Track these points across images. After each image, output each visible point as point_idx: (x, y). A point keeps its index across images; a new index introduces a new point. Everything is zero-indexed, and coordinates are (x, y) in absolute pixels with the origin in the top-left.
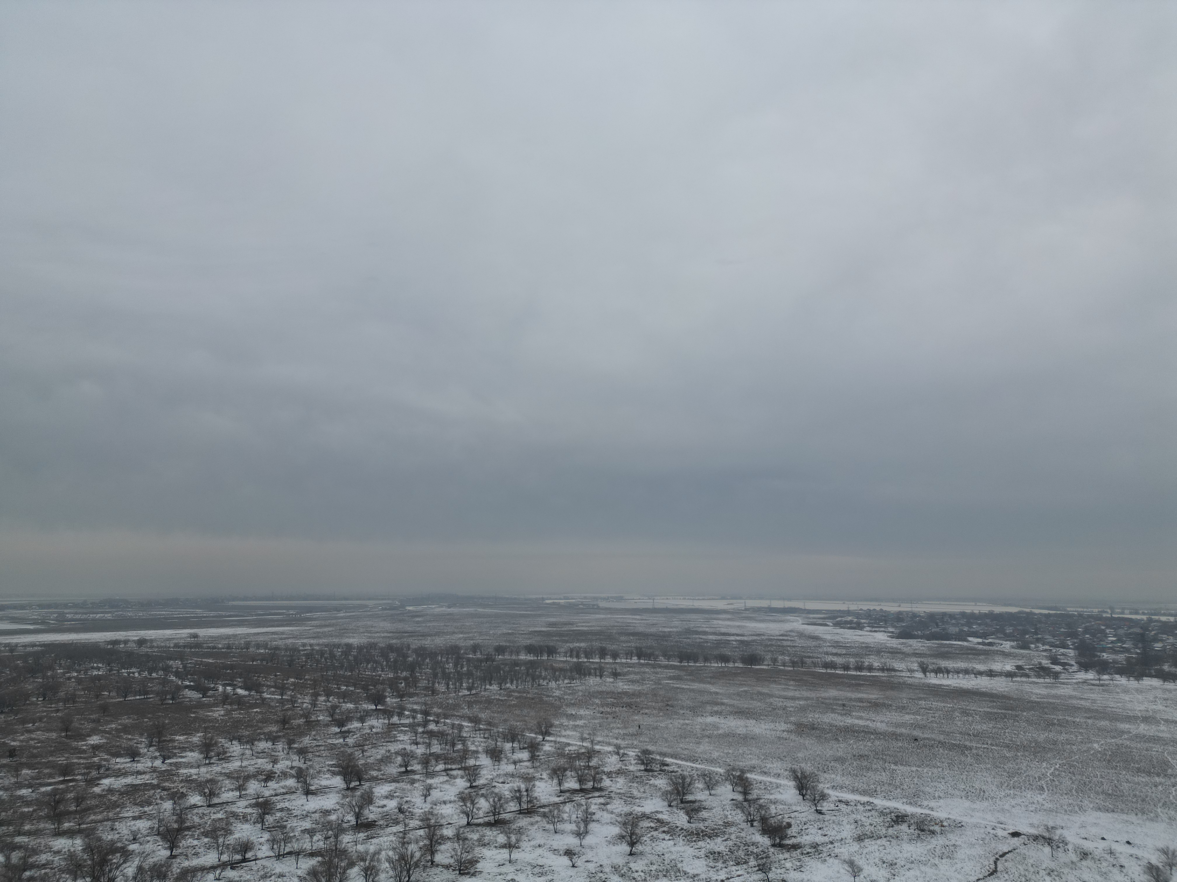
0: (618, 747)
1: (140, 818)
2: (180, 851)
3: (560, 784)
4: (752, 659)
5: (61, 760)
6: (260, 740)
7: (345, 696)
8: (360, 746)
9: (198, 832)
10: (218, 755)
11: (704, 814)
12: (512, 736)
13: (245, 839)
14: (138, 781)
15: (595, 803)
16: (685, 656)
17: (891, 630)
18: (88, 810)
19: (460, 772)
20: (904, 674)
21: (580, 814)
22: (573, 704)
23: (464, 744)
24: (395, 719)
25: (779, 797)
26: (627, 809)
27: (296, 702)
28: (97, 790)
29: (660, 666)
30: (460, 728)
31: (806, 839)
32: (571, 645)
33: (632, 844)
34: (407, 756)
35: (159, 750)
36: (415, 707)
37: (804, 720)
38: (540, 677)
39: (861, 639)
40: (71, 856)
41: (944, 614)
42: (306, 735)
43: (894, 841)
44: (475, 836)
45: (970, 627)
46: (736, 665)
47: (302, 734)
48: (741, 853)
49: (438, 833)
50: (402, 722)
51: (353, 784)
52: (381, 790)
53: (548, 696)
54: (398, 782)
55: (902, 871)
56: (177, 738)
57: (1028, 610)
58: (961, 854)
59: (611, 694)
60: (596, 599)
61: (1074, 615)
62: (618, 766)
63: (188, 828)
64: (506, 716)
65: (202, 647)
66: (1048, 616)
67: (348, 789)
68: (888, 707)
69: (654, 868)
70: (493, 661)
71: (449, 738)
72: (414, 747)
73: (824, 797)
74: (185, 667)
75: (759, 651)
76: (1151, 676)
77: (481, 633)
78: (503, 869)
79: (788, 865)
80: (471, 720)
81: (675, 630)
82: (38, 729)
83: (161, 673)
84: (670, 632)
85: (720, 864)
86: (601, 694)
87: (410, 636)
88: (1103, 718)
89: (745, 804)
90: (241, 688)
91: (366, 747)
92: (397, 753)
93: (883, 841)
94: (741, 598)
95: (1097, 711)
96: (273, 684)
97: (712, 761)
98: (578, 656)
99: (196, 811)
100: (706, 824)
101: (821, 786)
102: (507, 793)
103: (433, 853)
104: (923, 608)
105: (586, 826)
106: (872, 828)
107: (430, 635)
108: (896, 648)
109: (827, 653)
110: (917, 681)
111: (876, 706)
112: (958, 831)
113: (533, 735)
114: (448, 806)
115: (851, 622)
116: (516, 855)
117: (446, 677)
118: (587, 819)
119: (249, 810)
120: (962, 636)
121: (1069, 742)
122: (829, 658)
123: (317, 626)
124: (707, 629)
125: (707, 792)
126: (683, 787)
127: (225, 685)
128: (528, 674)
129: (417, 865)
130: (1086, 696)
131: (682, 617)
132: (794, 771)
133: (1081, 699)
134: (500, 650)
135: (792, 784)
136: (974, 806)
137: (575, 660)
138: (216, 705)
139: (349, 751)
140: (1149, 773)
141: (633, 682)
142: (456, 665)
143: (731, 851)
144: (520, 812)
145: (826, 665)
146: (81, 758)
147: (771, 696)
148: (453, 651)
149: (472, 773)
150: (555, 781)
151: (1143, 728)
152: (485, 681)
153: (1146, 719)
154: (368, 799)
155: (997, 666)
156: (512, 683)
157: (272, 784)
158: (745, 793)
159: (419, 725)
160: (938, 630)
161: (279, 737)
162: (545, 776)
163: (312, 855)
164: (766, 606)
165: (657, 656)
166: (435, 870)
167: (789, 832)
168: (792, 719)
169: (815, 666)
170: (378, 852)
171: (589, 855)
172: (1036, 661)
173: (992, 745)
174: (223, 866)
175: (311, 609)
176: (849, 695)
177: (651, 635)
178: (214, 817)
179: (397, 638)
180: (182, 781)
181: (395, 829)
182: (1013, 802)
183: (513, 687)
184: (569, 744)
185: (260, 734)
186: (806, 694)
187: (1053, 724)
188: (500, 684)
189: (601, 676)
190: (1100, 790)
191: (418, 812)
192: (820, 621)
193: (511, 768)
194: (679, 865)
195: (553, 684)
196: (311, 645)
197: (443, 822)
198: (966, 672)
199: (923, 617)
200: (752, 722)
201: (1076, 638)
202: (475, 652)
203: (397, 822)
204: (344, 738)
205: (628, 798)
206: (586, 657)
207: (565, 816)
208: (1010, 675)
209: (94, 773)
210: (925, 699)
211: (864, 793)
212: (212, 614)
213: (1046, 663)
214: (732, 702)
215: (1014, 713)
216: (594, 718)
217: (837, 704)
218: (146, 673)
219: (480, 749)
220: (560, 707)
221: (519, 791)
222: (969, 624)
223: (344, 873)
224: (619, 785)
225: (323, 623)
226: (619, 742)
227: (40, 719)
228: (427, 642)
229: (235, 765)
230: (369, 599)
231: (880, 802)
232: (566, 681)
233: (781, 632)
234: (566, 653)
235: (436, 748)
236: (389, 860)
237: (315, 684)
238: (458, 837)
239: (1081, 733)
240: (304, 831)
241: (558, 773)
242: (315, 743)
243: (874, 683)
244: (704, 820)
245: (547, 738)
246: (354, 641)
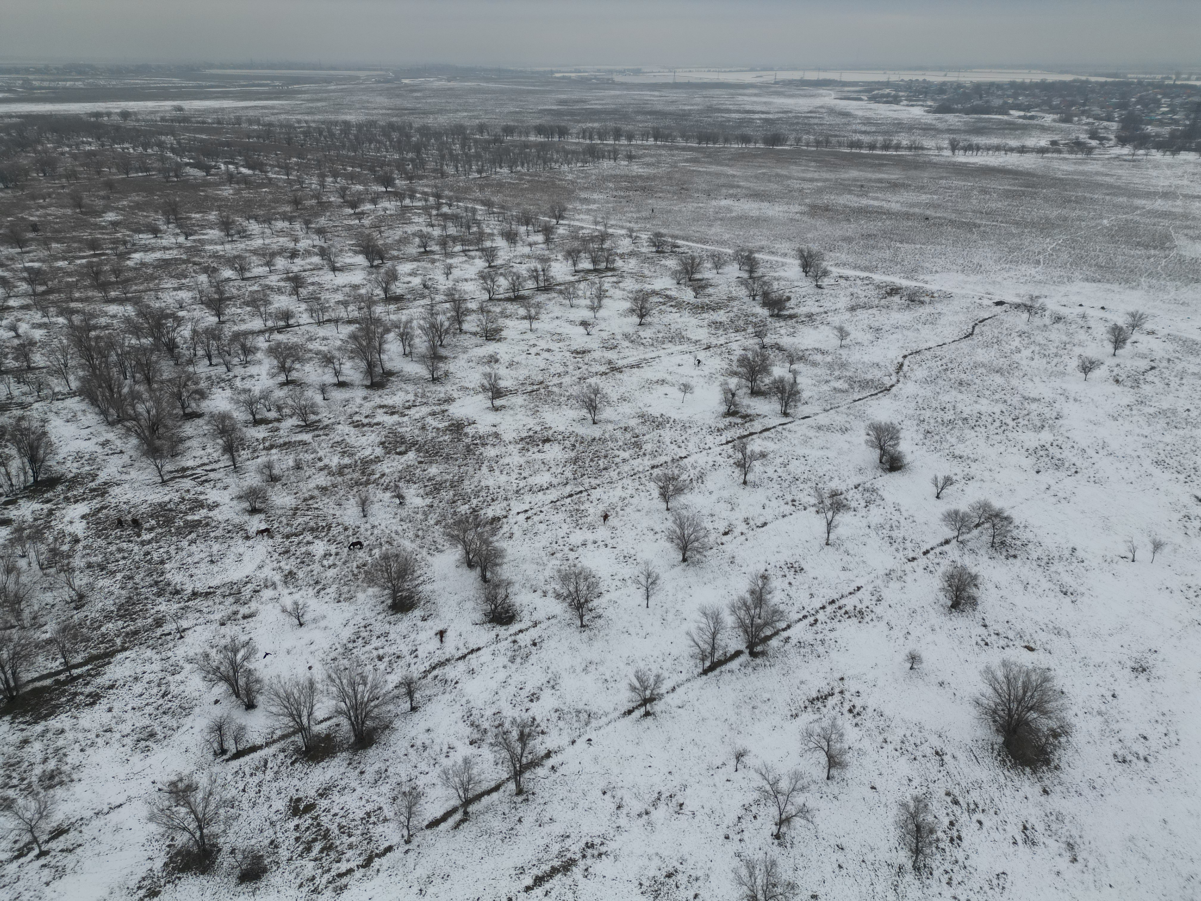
0: (631, 230)
1: (180, 289)
2: (226, 318)
3: (575, 265)
4: (775, 139)
5: (86, 235)
6: (276, 219)
7: (352, 177)
8: (376, 226)
9: (238, 302)
10: (239, 233)
11: (710, 290)
12: (527, 221)
13: (285, 308)
14: (168, 255)
15: (608, 282)
16: (705, 137)
17: (929, 103)
18: (127, 281)
19: (478, 253)
20: (931, 152)
21: (594, 291)
22: (587, 188)
23: (479, 227)
24: (407, 202)
25: (782, 274)
26: (638, 287)
27: (303, 182)
28: (130, 263)
29: (677, 148)
30: (474, 211)
31: (802, 310)
32: (584, 126)
33: (642, 316)
34: (425, 239)
35: (179, 226)
36: (426, 190)
37: (819, 202)
38: (551, 160)
39: (895, 115)
40: (127, 320)
41: (992, 84)
42: (321, 216)
43: (884, 311)
44: (498, 310)
45: (1016, 98)
46: (758, 145)
47: (317, 215)
48: (741, 323)
49: (463, 306)
50: (415, 204)
51: (376, 263)
52: (404, 268)
53: (561, 180)
54: (419, 261)
55: (886, 335)
56: (193, 215)
57: (1083, 78)
58: (943, 321)
59: (626, 178)
60: (611, 72)
61: (1132, 83)
62: (631, 248)
63: (229, 299)
64: (518, 200)
65: (191, 122)
66: (1103, 85)
67: (372, 266)
68: (905, 186)
69: (660, 335)
70: (502, 142)
71: (464, 220)
72: (430, 229)
73: (826, 273)
74: (179, 143)
75: (784, 130)
76: (1189, 150)
77: (486, 112)
78: (525, 336)
79: (783, 331)
80: (483, 203)
81: (695, 107)
82: (50, 205)
83: (156, 148)
84: (690, 110)
85: (721, 332)
86: (614, 178)
87: (410, 114)
88: (1123, 195)
89: (750, 281)
90: (243, 166)
91: (383, 229)
92: (414, 235)
93: (874, 311)
94: (772, 69)
95: (1119, 187)
96: (275, 163)
97: (722, 243)
98: (591, 138)
99: (231, 283)
100: (711, 299)
101: (824, 264)
102: (524, 272)
103: (460, 323)
104: (969, 78)
105: (600, 301)
106: (866, 300)
107: (432, 113)
108: (931, 124)
109: (855, 132)
110: (943, 159)
111: (894, 186)
112: (946, 301)
113: (547, 219)
114: (470, 283)
115: (888, 95)
116: (536, 325)
117: (454, 159)
118: (601, 295)
119: (282, 284)
120: (1003, 110)
121: (1080, 219)
122: (856, 137)
123: (308, 100)
124: (731, 107)
125: (715, 271)
126: (692, 267)
127: (226, 163)
128: (539, 157)
129: (447, 332)
130: (1113, 172)
131: (705, 93)
132: (801, 251)
133: (1107, 175)
134: (508, 130)
135: (798, 262)
136: (968, 279)
137: (588, 142)
138: (222, 183)
139: (367, 232)
140: (1147, 247)
141: (648, 165)
142: (463, 146)
143: (731, 321)
144: (538, 289)
145: (853, 145)
146: (103, 234)
147: (789, 178)
148: (459, 131)
149: (490, 254)
150: (570, 262)
151: (1159, 204)
152: (494, 163)
153: (1165, 195)
154: (393, 276)
155: (1031, 142)
156: (523, 166)
157: (298, 261)
158: (751, 271)
159: (432, 208)
160: (980, 102)
161: (295, 217)
162: (560, 257)
163: (350, 322)
164: (799, 78)
165: (675, 137)
166: (463, 337)
167: (788, 304)
168: (807, 201)
169: (840, 146)
170: (410, 321)
171: (603, 326)
172: (1073, 136)
173: (1002, 222)
174: (271, 330)
175: (298, 80)
176: (870, 175)
177: (670, 114)
178: (250, 289)
179: (396, 116)
180: (210, 257)
181: (422, 302)
182: (1006, 275)
183: (525, 170)
184: (582, 228)
185: (274, 214)
186: (825, 175)
187: (1070, 201)
188: (511, 167)
189: (615, 159)
190: (1094, 263)
191: (442, 288)
192: (855, 95)
193: (527, 250)
194: (684, 333)
195: (565, 168)
196: (306, 122)
197: (466, 296)
198: (998, 148)
199: (968, 88)
200: (766, 204)
201: (1125, 109)
202: (481, 132)
203: (423, 297)
204: (360, 219)
205: (640, 277)
206: (600, 139)
207: (580, 293)
208: (1042, 151)
209: (121, 248)
210: (946, 178)
211: (866, 269)
212: (191, 83)
213: (1083, 137)
214: (748, 185)
215: (1034, 190)
216: (608, 202)
217: (855, 186)
218: (140, 149)
219: (495, 232)
220: (573, 191)
221: (536, 271)
222: (1015, 96)
223: (382, 337)
224: (630, 266)
225: (315, 96)
226: (632, 225)
227: (49, 195)
228: (430, 121)
229: (258, 243)
230: (359, 69)
231: (878, 277)
232: (579, 164)
233: (810, 109)
234: (578, 134)
235: (452, 230)
236: (421, 328)
237: (319, 164)
238: (482, 310)
239: (1095, 210)
240: (338, 302)
241: (572, 255)
242: (331, 224)
243: (900, 163)
244: (710, 295)
245: (561, 222)
246: (351, 118)
